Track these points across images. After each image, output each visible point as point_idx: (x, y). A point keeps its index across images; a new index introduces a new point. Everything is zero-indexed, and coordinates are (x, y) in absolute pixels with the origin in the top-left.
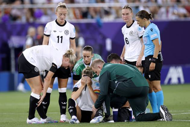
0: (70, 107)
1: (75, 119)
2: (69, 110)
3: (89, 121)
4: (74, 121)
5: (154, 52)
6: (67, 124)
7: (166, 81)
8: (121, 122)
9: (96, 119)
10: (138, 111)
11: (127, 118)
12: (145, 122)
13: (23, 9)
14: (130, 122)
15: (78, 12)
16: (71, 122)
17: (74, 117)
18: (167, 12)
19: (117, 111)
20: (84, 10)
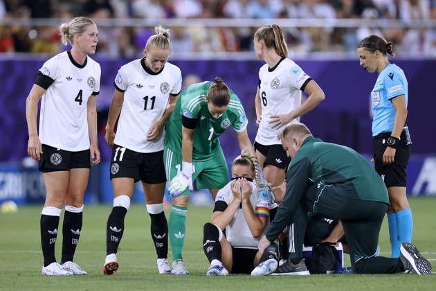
0: (208, 241)
1: (218, 267)
2: (205, 248)
3: (248, 271)
4: (218, 271)
5: (393, 125)
6: (202, 278)
7: (417, 188)
8: (319, 273)
9: (263, 266)
10: (359, 251)
11: (332, 265)
12: (370, 275)
13: (113, 27)
14: (336, 275)
15: (230, 36)
16: (211, 273)
17: (215, 262)
18: (422, 40)
19: (311, 250)
20: (245, 32)
